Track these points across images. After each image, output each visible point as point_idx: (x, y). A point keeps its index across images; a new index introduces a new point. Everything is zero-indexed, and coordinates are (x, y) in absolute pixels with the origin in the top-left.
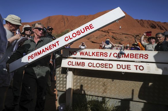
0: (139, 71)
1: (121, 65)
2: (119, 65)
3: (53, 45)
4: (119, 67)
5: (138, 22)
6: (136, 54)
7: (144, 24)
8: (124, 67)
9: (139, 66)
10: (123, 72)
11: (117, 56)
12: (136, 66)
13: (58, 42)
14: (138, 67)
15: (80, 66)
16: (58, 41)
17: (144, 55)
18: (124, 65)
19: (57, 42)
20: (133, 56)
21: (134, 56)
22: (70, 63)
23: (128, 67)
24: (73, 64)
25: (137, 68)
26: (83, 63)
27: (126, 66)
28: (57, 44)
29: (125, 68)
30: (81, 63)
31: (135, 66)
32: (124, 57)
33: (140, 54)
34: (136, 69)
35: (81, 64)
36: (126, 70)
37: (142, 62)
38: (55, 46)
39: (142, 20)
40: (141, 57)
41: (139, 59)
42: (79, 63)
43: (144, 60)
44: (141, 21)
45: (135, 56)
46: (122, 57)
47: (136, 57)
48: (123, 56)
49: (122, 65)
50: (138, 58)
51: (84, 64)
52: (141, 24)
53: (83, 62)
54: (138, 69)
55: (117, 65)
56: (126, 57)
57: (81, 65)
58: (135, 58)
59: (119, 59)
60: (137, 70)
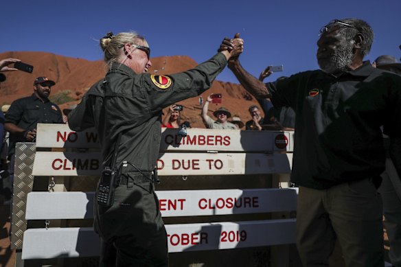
0: (214, 172)
1: (181, 162)
2: (177, 160)
3: (170, 202)
4: (176, 165)
5: (223, 86)
6: (208, 137)
7: (233, 92)
8: (186, 166)
9: (215, 160)
10: (185, 176)
11: (172, 141)
12: (210, 161)
13: (184, 202)
14: (213, 163)
15: (87, 169)
16: (185, 200)
17: (223, 137)
18: (186, 161)
19: (182, 201)
20: (204, 140)
21: (206, 140)
22: (57, 164)
23: (194, 164)
24: (67, 167)
25: (210, 165)
26: (95, 162)
27: (191, 161)
28: (179, 204)
29: (189, 167)
30: (90, 162)
31: (207, 160)
32: (188, 143)
33: (217, 137)
34: (208, 167)
35: (89, 165)
36: (191, 172)
37: (219, 152)
38: (175, 207)
39: (229, 83)
40: (218, 143)
41: (214, 146)
42: (83, 163)
43: (224, 148)
44: (228, 85)
45: (208, 140)
46: (184, 143)
47: (210, 142)
48: (184, 141)
49: (183, 161)
50: (213, 144)
51: (97, 164)
52: (227, 91)
53: (95, 160)
54: (213, 167)
55: (174, 161)
56: (191, 143)
57: (89, 168)
58: (208, 144)
59: (176, 149)
60: (210, 168)
